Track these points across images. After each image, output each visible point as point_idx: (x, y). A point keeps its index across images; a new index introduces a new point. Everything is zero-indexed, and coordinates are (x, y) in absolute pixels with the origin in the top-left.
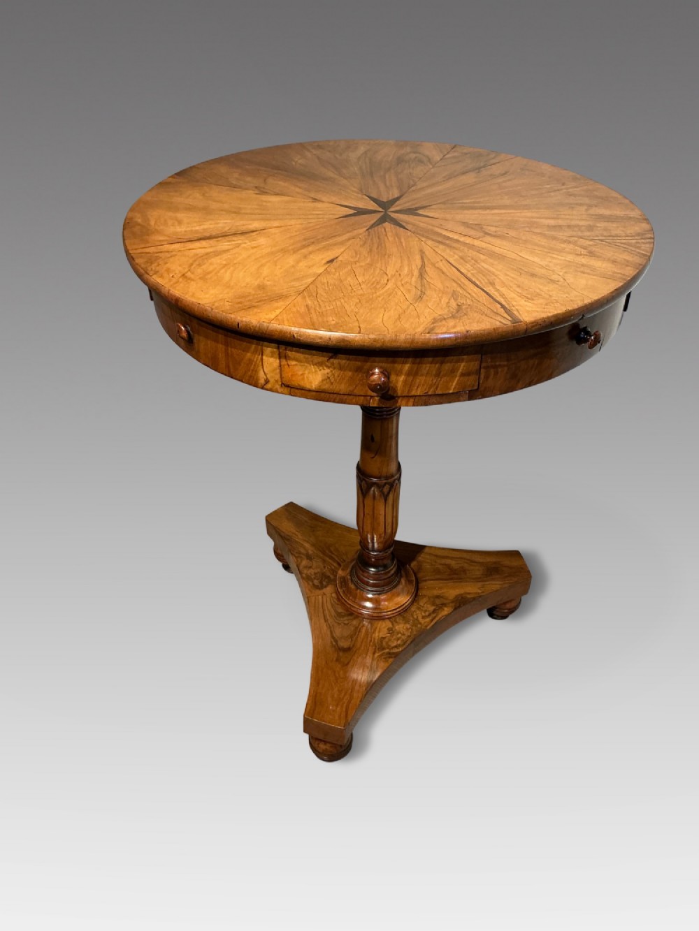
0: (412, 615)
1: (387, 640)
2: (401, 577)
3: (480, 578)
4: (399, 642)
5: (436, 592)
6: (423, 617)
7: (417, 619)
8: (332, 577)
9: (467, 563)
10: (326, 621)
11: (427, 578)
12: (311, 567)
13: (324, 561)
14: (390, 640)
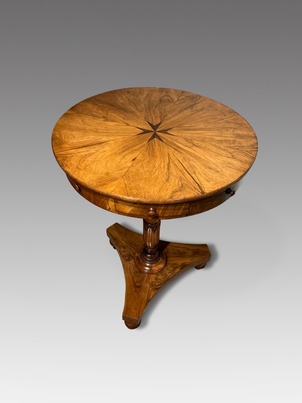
0: (164, 272)
1: (154, 282)
2: (160, 257)
3: (191, 256)
4: (159, 283)
5: (174, 262)
6: (169, 273)
7: (166, 274)
8: (133, 256)
9: (186, 250)
10: (131, 274)
11: (170, 256)
12: (125, 252)
13: (130, 249)
14: (156, 283)
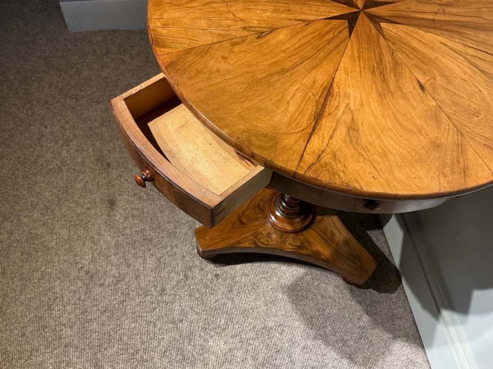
0: (287, 238)
1: (262, 236)
4: (266, 242)
6: (290, 244)
7: (286, 242)
10: (250, 203)
11: (316, 230)
14: (263, 238)
